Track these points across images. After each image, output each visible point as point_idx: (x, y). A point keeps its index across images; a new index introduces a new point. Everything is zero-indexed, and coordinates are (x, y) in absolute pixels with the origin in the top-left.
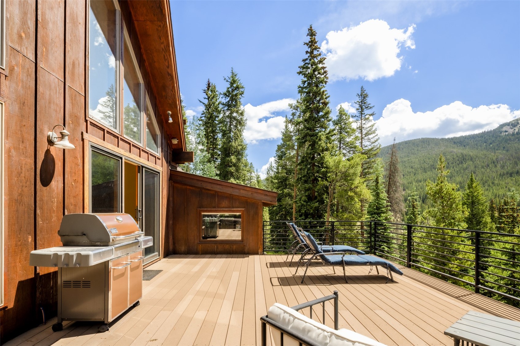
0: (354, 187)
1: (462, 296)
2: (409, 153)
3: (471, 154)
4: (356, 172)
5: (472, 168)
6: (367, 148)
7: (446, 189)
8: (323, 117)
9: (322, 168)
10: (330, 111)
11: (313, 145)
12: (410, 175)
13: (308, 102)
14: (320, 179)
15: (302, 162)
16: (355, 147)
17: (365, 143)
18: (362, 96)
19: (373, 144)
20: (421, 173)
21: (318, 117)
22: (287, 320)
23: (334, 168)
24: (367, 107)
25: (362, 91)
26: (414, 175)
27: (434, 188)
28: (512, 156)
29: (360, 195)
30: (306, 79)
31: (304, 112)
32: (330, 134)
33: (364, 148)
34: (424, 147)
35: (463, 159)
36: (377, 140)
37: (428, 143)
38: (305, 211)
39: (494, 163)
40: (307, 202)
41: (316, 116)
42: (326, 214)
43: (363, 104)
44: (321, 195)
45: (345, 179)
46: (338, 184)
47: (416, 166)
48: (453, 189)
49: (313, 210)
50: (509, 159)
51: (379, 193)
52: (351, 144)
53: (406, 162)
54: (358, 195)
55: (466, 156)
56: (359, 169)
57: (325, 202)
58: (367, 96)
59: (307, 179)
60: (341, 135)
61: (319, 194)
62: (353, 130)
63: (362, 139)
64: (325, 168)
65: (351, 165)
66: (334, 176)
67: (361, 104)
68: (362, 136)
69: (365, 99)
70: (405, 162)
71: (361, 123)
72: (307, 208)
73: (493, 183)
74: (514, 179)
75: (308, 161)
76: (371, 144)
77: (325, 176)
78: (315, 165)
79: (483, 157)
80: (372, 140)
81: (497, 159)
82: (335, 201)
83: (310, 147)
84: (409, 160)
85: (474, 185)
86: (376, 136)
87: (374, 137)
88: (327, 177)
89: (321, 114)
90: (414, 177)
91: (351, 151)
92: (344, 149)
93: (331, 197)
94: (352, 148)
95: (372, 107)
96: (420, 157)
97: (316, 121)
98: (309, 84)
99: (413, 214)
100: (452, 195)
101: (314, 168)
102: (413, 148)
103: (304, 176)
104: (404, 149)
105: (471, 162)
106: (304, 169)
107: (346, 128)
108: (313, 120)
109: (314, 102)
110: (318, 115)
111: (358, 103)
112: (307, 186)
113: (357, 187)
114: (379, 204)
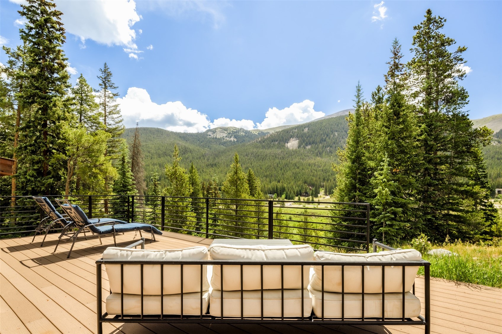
0: (99, 164)
1: (200, 241)
2: (147, 139)
3: (191, 148)
4: (101, 149)
5: (191, 158)
6: (110, 127)
7: (179, 172)
8: (58, 79)
9: (59, 138)
10: (68, 76)
11: (45, 109)
12: (148, 158)
13: (36, 55)
14: (54, 151)
15: (28, 127)
16: (99, 123)
17: (109, 121)
18: (106, 73)
19: (118, 124)
20: (157, 158)
21: (51, 78)
22: (125, 255)
23: (74, 140)
24: (111, 86)
25: (105, 67)
26: (151, 159)
27: (171, 171)
28: (213, 153)
29: (106, 173)
30: (32, 25)
31: (31, 65)
32: (68, 103)
33: (108, 126)
34: (158, 135)
35: (186, 151)
36: (121, 121)
37: (161, 133)
38: (33, 188)
39: (203, 156)
40: (36, 178)
41: (50, 76)
42: (64, 192)
43: (107, 82)
44: (56, 170)
45: (89, 155)
46: (79, 159)
47: (152, 151)
48: (184, 172)
49: (46, 188)
50: (211, 155)
51: (125, 172)
52: (93, 119)
53: (145, 147)
54: (104, 172)
55: (187, 148)
56: (104, 146)
57: (63, 178)
58: (111, 75)
59: (36, 149)
60: (82, 106)
61: (53, 169)
62: (96, 104)
63: (105, 116)
64: (62, 139)
65: (95, 141)
66: (75, 150)
67: (104, 80)
68: (105, 113)
69: (108, 77)
70: (143, 146)
71: (105, 100)
72: (35, 184)
73: (203, 171)
74: (214, 169)
75: (37, 127)
76: (115, 124)
77: (62, 149)
78: (48, 134)
79: (197, 151)
80: (117, 120)
81: (205, 153)
82: (75, 178)
83: (40, 111)
84: (146, 145)
85: (193, 171)
86: (120, 116)
87: (118, 117)
88: (65, 150)
89: (55, 75)
90: (151, 161)
91: (94, 126)
92: (85, 122)
93: (70, 172)
94: (96, 123)
95: (116, 87)
96: (156, 144)
97: (49, 83)
98: (37, 33)
99: (155, 191)
100: (183, 176)
101: (47, 138)
102: (150, 135)
103: (31, 146)
104: (143, 135)
105: (191, 154)
106: (31, 136)
107: (88, 101)
108: (45, 80)
109: (46, 58)
110: (51, 76)
111: (101, 78)
112: (36, 158)
113: (102, 165)
114: (125, 182)
